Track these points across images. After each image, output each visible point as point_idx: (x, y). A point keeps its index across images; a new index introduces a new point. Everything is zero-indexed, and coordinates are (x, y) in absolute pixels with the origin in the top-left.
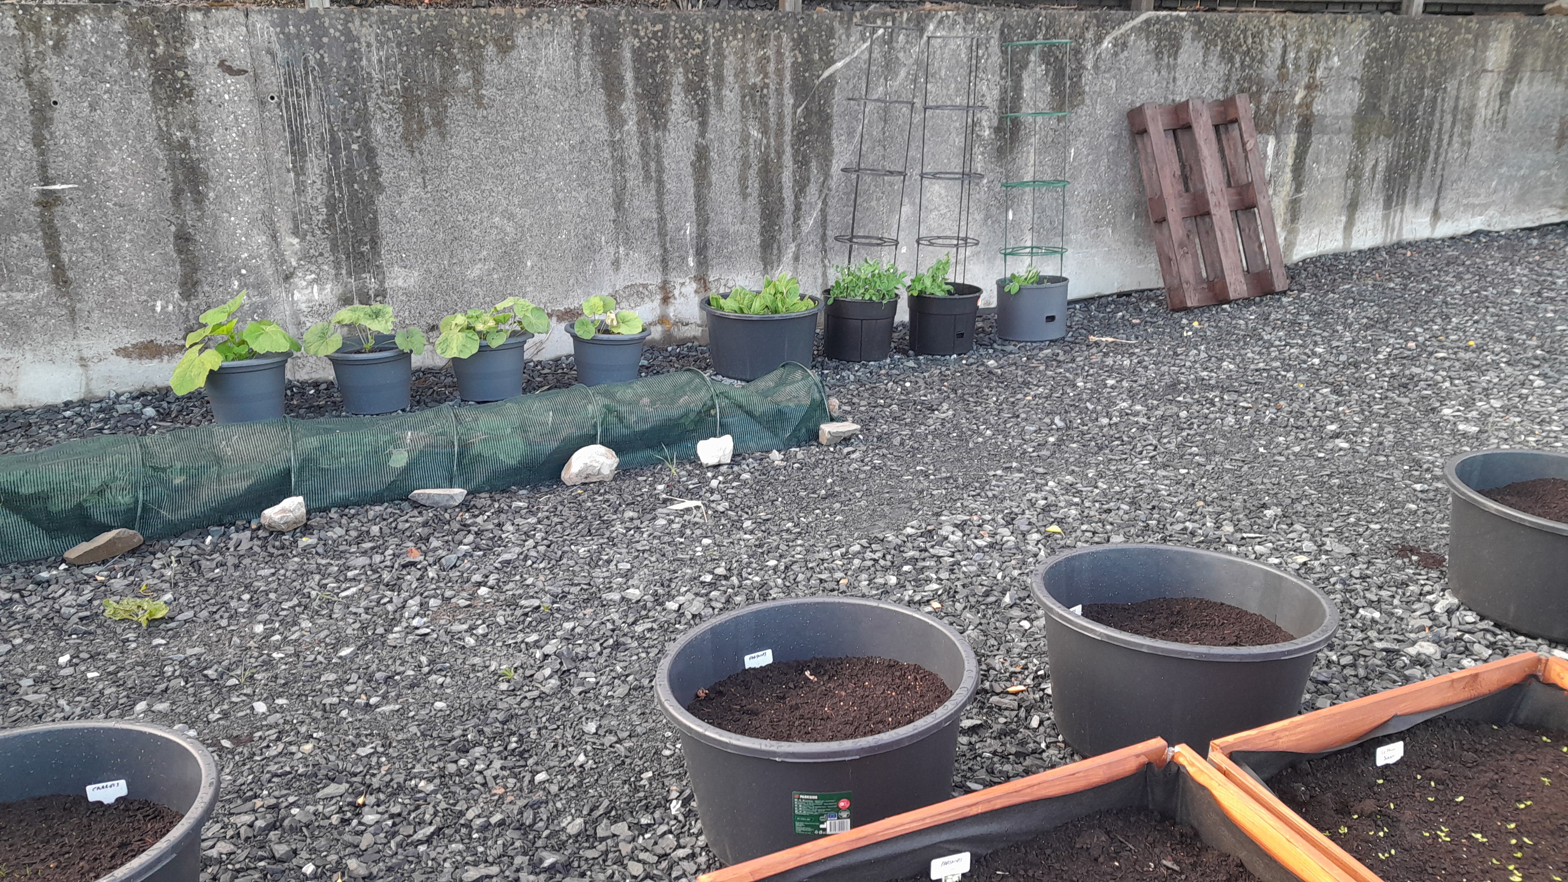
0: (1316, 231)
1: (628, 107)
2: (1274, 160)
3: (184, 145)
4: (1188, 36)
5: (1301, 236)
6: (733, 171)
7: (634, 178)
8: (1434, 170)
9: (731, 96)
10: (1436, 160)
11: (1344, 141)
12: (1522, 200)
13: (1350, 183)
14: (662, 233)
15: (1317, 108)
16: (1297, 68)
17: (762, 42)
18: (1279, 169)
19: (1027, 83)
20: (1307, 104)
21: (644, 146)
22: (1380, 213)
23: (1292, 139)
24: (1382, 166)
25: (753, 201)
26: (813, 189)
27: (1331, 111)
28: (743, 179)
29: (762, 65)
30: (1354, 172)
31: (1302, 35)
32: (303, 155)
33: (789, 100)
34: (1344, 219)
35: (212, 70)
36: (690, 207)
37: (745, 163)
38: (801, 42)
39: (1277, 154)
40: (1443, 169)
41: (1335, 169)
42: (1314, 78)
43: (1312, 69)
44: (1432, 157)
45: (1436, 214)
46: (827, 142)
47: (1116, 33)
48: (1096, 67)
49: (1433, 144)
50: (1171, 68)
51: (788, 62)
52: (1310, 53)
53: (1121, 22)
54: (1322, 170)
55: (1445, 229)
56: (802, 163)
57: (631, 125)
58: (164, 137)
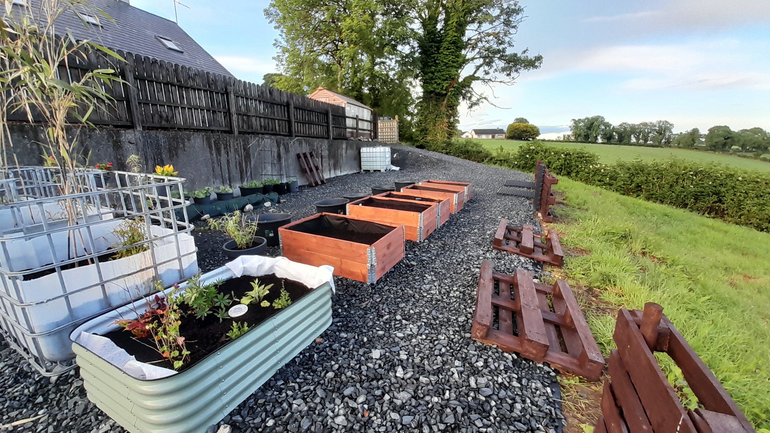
0: (327, 174)
1: (214, 152)
3: (120, 159)
4: (303, 142)
6: (234, 164)
7: (216, 165)
9: (232, 150)
11: (327, 159)
12: (351, 169)
14: (222, 177)
15: (323, 154)
16: (319, 147)
17: (237, 140)
18: (320, 163)
19: (281, 149)
20: (321, 153)
21: (217, 160)
22: (333, 171)
23: (320, 159)
24: (332, 164)
25: (238, 169)
26: (248, 167)
27: (325, 154)
28: (236, 166)
29: (237, 144)
30: (329, 165)
31: (319, 143)
32: (148, 161)
33: (243, 151)
34: (329, 172)
35: (127, 143)
36: (227, 171)
37: (236, 162)
38: (243, 141)
39: (319, 161)
40: (340, 164)
41: (327, 164)
43: (321, 148)
44: (339, 162)
45: (341, 172)
46: (250, 159)
47: (293, 141)
48: (291, 146)
49: (338, 160)
50: (302, 147)
51: (242, 144)
52: (320, 145)
53: (293, 139)
54: (325, 164)
55: (343, 174)
56: (246, 162)
57: (214, 155)
58: (116, 157)
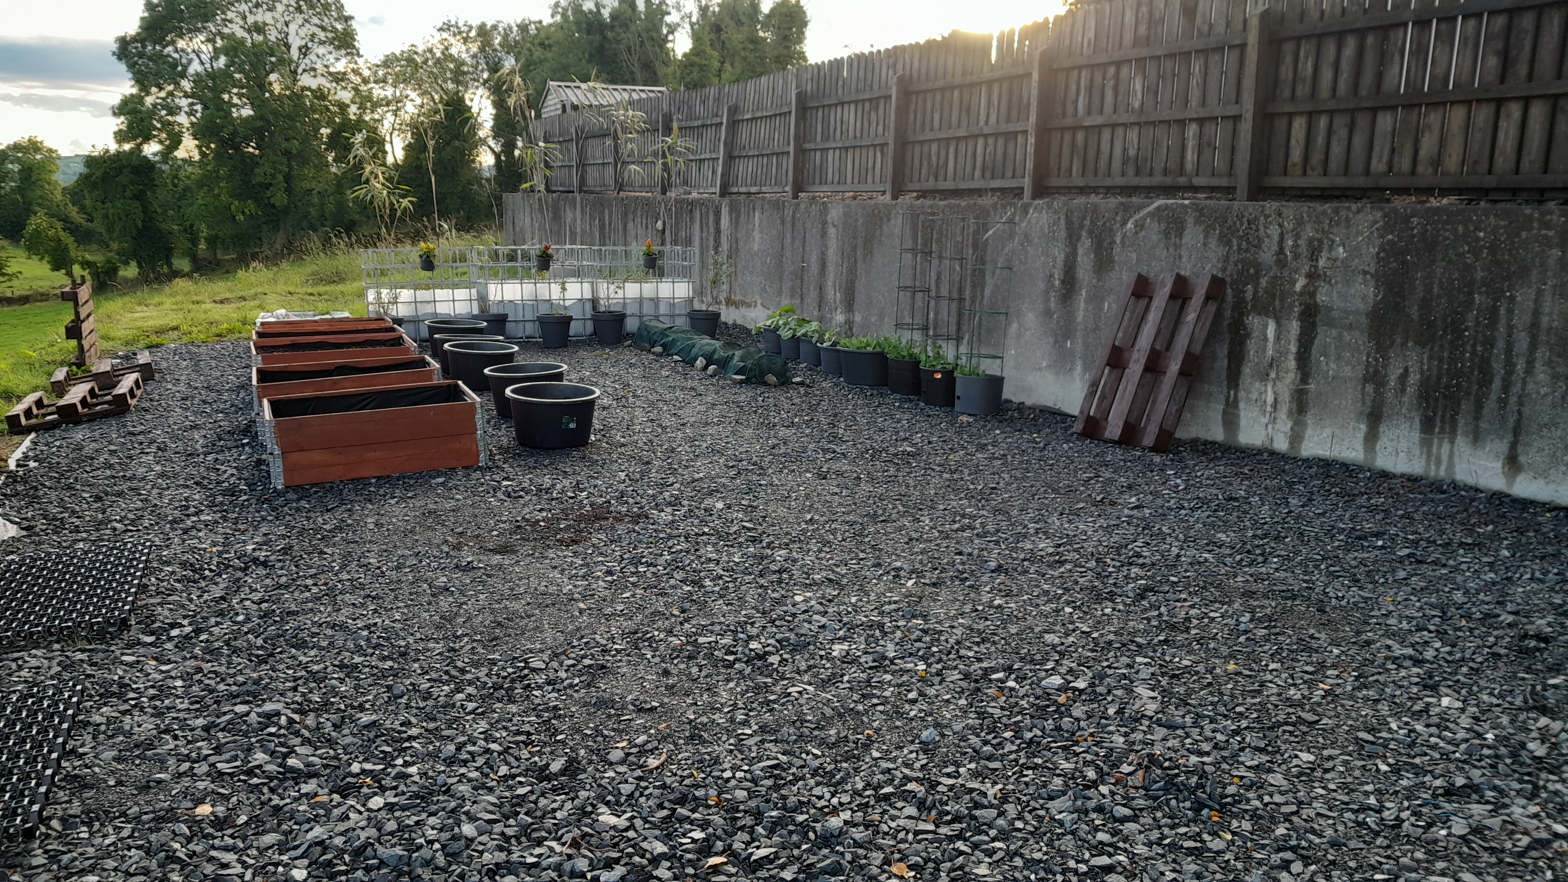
0: (1328, 432)
2: (1275, 344)
4: (1190, 221)
5: (1309, 432)
8: (1503, 403)
10: (1506, 387)
11: (1359, 339)
13: (1370, 388)
15: (1322, 298)
16: (1296, 256)
18: (1282, 353)
19: (1080, 251)
20: (1309, 293)
22: (1416, 436)
23: (1294, 327)
24: (1414, 378)
27: (1338, 303)
31: (1300, 222)
33: (971, 251)
34: (1363, 427)
39: (1278, 339)
40: (1521, 403)
41: (1348, 369)
42: (1316, 267)
43: (1314, 257)
44: (1497, 384)
47: (1137, 217)
48: (1122, 242)
49: (1498, 367)
50: (1177, 247)
52: (1310, 241)
53: (1140, 208)
54: (1333, 365)
